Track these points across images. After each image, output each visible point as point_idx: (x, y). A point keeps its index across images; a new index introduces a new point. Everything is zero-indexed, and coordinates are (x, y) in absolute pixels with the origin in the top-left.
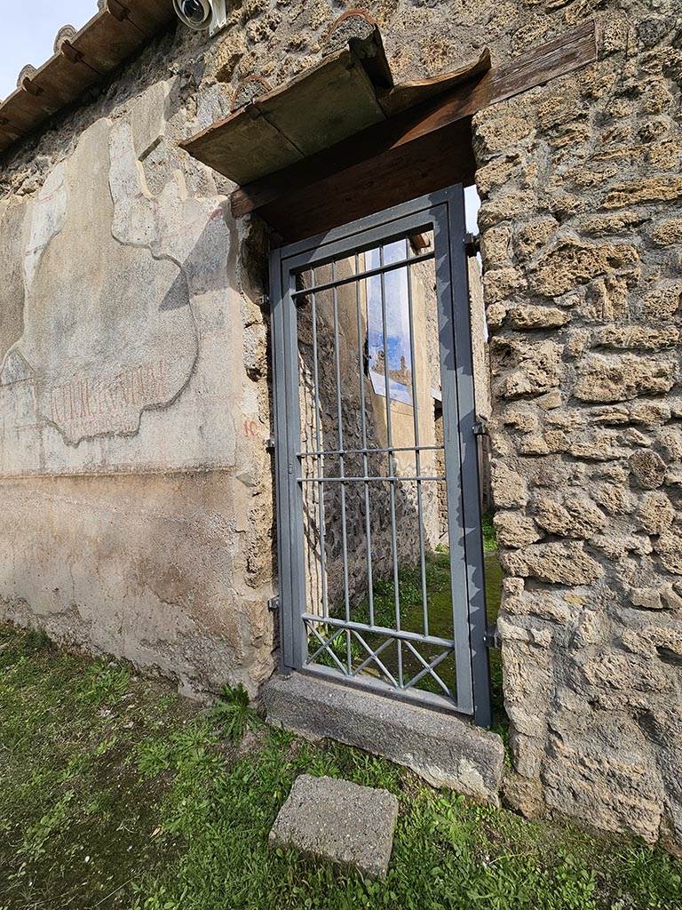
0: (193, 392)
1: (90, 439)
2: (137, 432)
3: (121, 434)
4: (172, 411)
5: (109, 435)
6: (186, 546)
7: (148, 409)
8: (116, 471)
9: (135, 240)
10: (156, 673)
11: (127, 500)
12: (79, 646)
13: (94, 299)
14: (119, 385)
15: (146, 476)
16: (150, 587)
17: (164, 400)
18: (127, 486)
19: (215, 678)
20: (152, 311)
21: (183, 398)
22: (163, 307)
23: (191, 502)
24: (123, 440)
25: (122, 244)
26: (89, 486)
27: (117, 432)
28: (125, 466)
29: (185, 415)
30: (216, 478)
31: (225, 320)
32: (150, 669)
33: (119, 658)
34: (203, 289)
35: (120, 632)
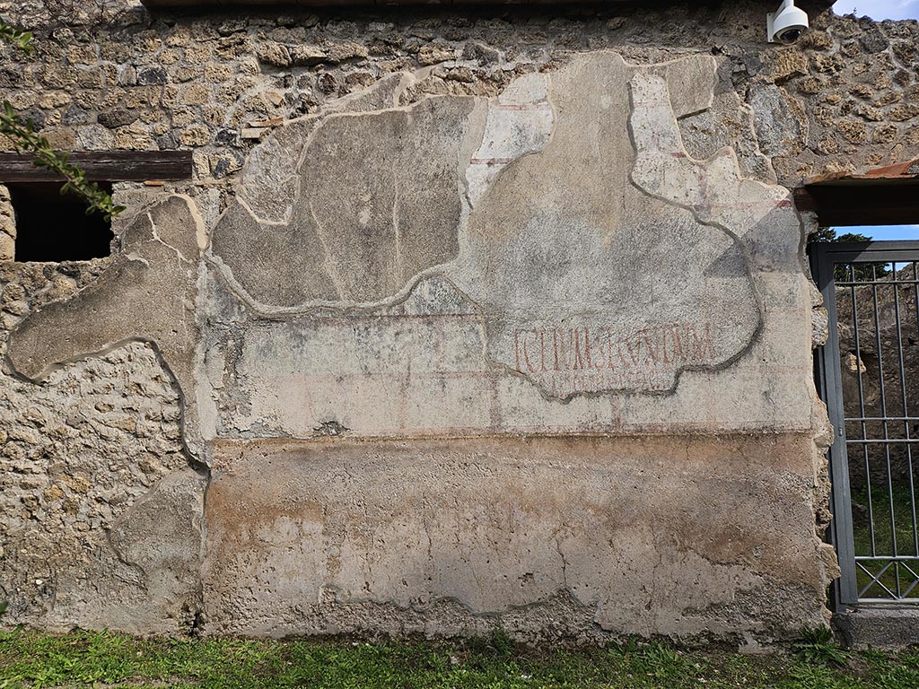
0: (755, 359)
1: (590, 395)
2: (673, 391)
3: (646, 393)
4: (726, 376)
5: (628, 392)
6: (750, 505)
7: (691, 369)
8: (638, 431)
9: (670, 197)
10: (705, 641)
11: (660, 463)
12: (574, 638)
13: (600, 242)
14: (643, 340)
15: (690, 437)
16: (696, 551)
17: (713, 363)
18: (661, 448)
19: (792, 625)
20: (694, 272)
21: (742, 363)
22: (711, 271)
23: (755, 462)
24: (651, 399)
25: (646, 194)
26: (594, 447)
27: (640, 390)
28: (653, 428)
29: (744, 379)
30: (789, 440)
31: (797, 299)
32: (697, 638)
33: (648, 636)
34: (768, 267)
35: (648, 607)
